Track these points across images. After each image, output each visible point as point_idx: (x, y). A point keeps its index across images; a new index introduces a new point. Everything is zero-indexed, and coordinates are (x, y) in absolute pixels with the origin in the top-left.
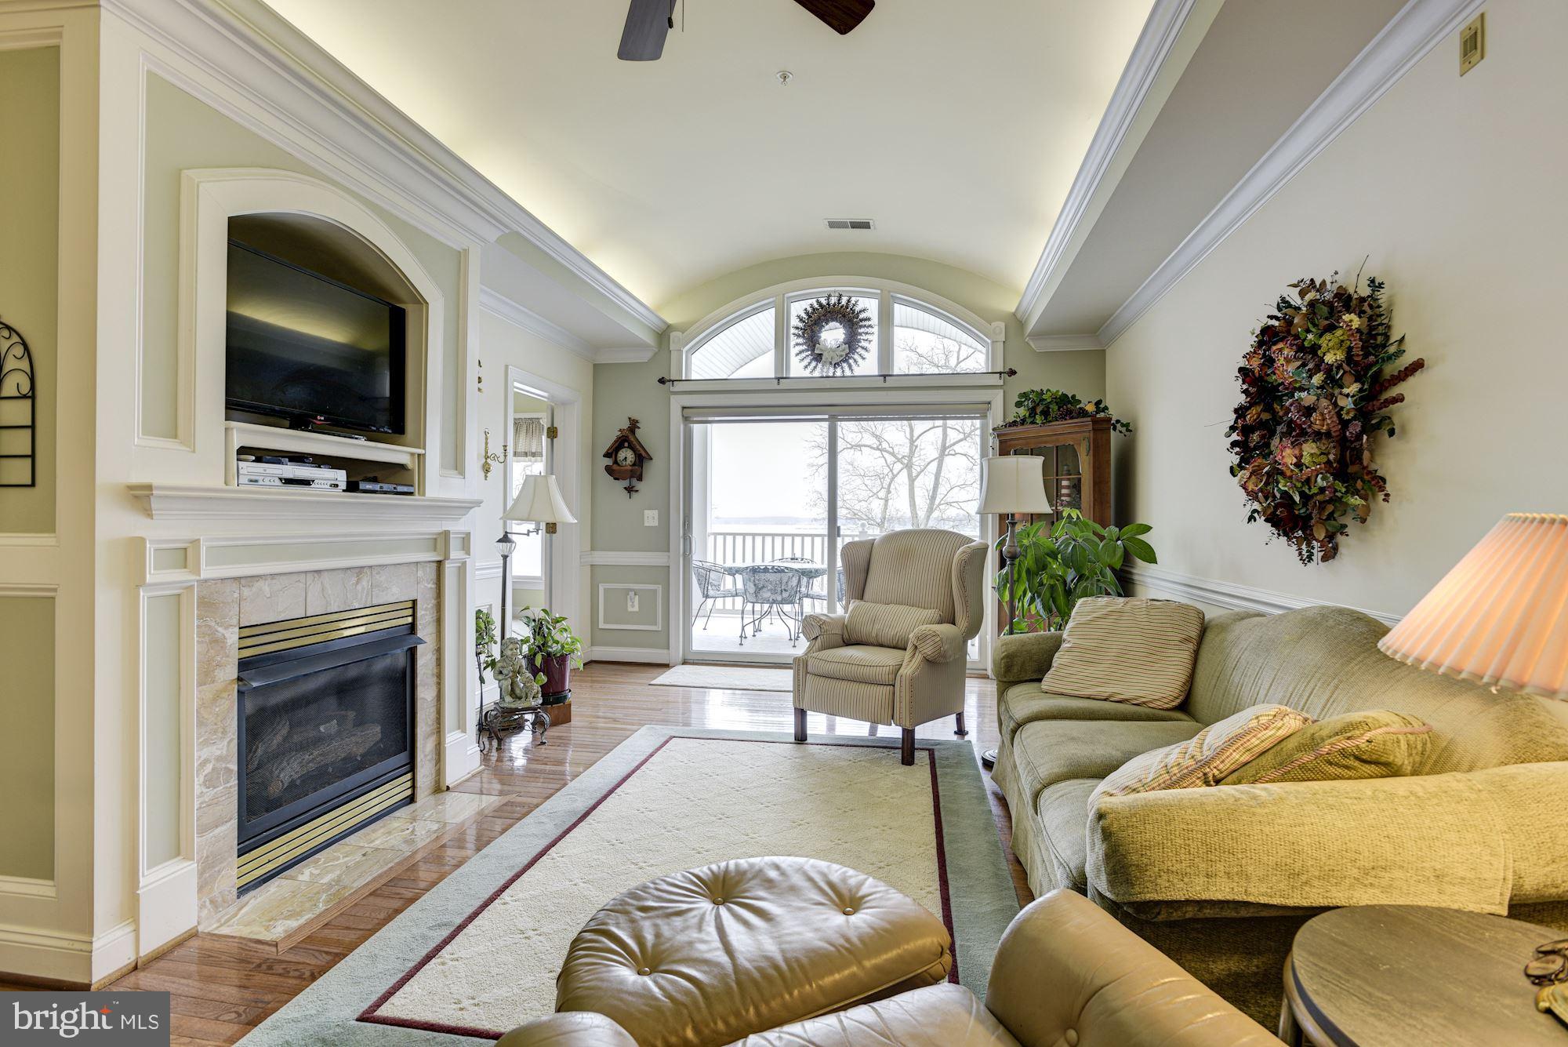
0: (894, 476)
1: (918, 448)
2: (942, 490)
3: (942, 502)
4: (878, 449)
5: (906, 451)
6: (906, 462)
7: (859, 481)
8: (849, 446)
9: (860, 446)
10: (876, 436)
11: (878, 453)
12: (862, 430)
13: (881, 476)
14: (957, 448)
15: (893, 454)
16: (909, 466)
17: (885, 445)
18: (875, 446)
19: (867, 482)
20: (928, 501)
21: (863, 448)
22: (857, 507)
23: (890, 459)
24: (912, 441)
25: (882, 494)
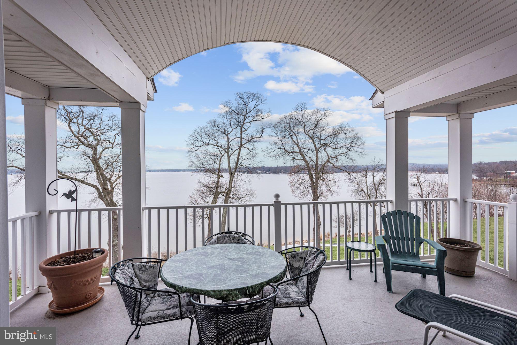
0: (223, 156)
1: (231, 145)
2: (240, 161)
3: (240, 165)
4: (216, 145)
5: (226, 146)
6: (226, 151)
7: (209, 157)
8: (204, 144)
9: (208, 144)
10: (215, 140)
11: (216, 147)
12: (209, 138)
13: (217, 155)
14: (245, 146)
15: (221, 147)
16: (228, 152)
17: (218, 144)
18: (215, 144)
19: (212, 158)
20: (235, 165)
21: (209, 145)
22: (208, 167)
23: (221, 149)
24: (229, 143)
25: (218, 162)
